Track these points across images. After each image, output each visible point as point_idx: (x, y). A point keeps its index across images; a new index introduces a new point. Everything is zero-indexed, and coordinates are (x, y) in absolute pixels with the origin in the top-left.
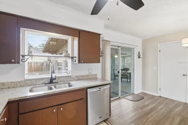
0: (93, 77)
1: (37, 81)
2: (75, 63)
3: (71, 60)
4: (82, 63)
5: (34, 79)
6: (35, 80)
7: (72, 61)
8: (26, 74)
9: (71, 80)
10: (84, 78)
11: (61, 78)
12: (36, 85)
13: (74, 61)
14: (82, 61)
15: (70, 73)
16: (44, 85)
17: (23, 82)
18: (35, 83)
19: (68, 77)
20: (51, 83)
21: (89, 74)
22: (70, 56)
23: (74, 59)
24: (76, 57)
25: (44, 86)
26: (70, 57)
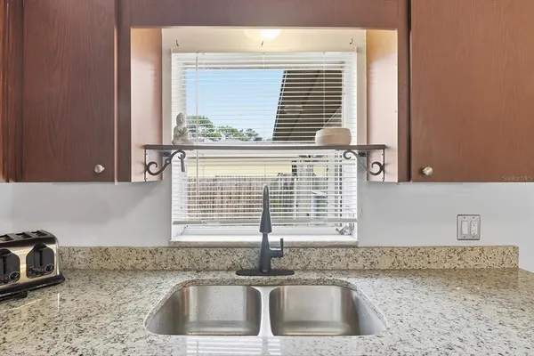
0: (490, 263)
1: (212, 252)
2: (379, 178)
3: (359, 162)
4: (423, 178)
5: (198, 246)
6: (203, 251)
7: (364, 168)
8: (176, 223)
9: (359, 265)
10: (434, 266)
11: (307, 252)
12: (207, 270)
13: (376, 169)
14: (428, 171)
15: (351, 228)
16: (234, 275)
17: (165, 253)
18: (202, 264)
19: (342, 252)
20: (259, 271)
21: (465, 244)
22: (354, 142)
23: (377, 156)
24: (383, 147)
25: (233, 283)
26: (349, 148)
